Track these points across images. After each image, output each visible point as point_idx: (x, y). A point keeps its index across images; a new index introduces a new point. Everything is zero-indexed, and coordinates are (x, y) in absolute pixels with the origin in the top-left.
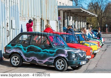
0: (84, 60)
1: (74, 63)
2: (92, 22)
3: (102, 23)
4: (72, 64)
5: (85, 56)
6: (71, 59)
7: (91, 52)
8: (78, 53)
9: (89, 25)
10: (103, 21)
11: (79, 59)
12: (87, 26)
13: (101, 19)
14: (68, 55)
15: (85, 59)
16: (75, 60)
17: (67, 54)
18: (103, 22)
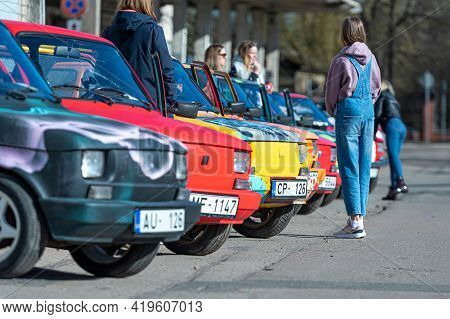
0: (172, 203)
1: (90, 218)
2: (325, 52)
3: (395, 62)
4: (77, 227)
5: (179, 175)
6: (68, 184)
7: (237, 167)
8: (126, 149)
9: (299, 75)
10: (403, 48)
11: (127, 194)
12: (288, 81)
13: (391, 31)
14: (45, 158)
15: (175, 198)
16: (100, 193)
17: (43, 147)
18: (405, 54)
